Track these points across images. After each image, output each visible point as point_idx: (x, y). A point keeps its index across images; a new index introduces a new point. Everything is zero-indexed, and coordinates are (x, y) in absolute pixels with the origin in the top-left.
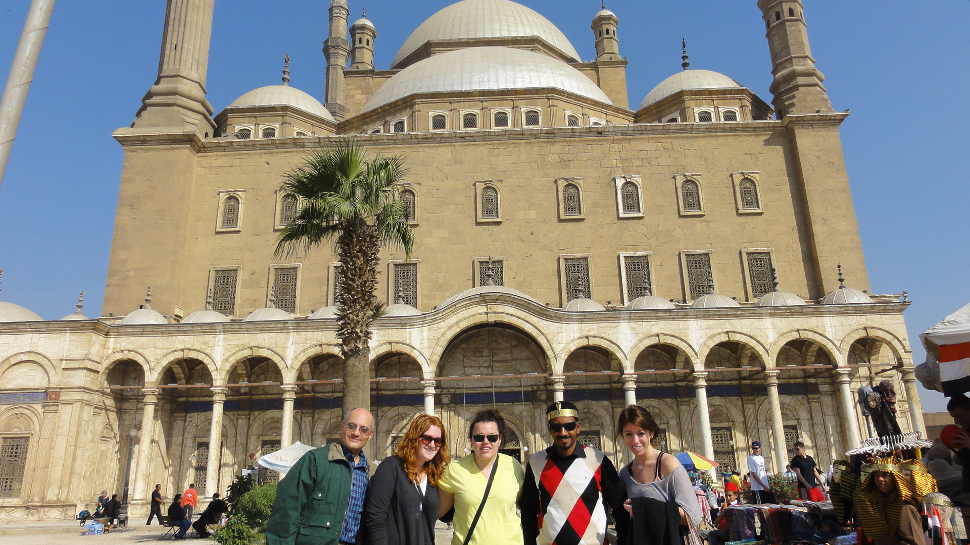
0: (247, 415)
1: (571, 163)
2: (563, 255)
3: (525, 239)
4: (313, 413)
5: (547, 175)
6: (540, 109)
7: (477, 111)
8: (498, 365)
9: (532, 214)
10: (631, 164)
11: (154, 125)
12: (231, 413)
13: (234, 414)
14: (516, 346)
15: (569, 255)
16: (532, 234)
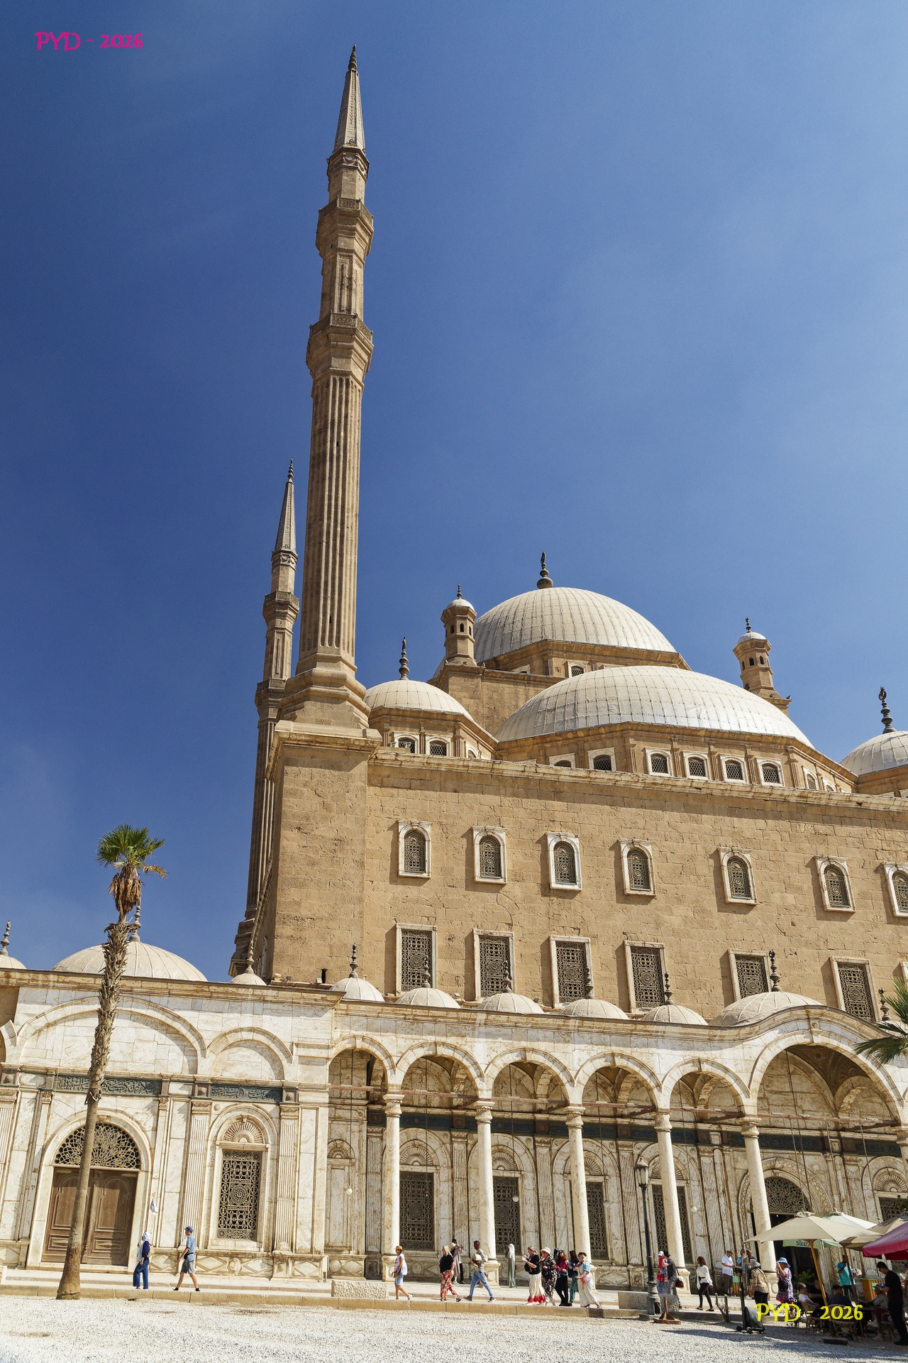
0: (463, 1138)
1: (828, 837)
2: (837, 957)
3: (785, 931)
4: (549, 1143)
5: (800, 850)
6: (779, 763)
7: (704, 755)
8: (774, 1097)
9: (790, 899)
10: (899, 849)
11: (320, 722)
12: (442, 1133)
13: (446, 1134)
14: (794, 1073)
15: (843, 959)
16: (793, 924)
